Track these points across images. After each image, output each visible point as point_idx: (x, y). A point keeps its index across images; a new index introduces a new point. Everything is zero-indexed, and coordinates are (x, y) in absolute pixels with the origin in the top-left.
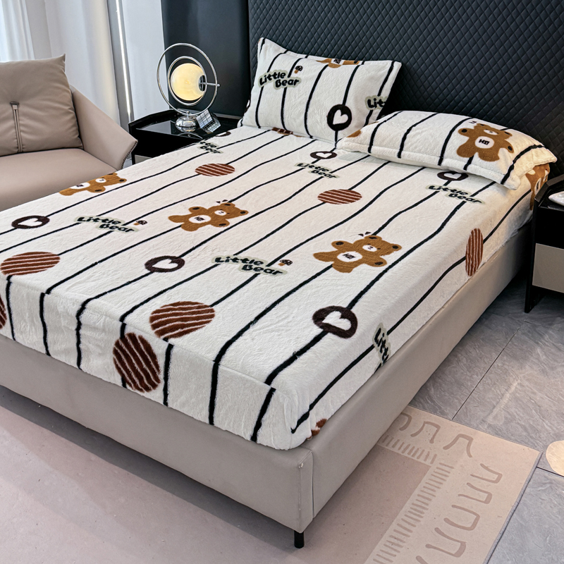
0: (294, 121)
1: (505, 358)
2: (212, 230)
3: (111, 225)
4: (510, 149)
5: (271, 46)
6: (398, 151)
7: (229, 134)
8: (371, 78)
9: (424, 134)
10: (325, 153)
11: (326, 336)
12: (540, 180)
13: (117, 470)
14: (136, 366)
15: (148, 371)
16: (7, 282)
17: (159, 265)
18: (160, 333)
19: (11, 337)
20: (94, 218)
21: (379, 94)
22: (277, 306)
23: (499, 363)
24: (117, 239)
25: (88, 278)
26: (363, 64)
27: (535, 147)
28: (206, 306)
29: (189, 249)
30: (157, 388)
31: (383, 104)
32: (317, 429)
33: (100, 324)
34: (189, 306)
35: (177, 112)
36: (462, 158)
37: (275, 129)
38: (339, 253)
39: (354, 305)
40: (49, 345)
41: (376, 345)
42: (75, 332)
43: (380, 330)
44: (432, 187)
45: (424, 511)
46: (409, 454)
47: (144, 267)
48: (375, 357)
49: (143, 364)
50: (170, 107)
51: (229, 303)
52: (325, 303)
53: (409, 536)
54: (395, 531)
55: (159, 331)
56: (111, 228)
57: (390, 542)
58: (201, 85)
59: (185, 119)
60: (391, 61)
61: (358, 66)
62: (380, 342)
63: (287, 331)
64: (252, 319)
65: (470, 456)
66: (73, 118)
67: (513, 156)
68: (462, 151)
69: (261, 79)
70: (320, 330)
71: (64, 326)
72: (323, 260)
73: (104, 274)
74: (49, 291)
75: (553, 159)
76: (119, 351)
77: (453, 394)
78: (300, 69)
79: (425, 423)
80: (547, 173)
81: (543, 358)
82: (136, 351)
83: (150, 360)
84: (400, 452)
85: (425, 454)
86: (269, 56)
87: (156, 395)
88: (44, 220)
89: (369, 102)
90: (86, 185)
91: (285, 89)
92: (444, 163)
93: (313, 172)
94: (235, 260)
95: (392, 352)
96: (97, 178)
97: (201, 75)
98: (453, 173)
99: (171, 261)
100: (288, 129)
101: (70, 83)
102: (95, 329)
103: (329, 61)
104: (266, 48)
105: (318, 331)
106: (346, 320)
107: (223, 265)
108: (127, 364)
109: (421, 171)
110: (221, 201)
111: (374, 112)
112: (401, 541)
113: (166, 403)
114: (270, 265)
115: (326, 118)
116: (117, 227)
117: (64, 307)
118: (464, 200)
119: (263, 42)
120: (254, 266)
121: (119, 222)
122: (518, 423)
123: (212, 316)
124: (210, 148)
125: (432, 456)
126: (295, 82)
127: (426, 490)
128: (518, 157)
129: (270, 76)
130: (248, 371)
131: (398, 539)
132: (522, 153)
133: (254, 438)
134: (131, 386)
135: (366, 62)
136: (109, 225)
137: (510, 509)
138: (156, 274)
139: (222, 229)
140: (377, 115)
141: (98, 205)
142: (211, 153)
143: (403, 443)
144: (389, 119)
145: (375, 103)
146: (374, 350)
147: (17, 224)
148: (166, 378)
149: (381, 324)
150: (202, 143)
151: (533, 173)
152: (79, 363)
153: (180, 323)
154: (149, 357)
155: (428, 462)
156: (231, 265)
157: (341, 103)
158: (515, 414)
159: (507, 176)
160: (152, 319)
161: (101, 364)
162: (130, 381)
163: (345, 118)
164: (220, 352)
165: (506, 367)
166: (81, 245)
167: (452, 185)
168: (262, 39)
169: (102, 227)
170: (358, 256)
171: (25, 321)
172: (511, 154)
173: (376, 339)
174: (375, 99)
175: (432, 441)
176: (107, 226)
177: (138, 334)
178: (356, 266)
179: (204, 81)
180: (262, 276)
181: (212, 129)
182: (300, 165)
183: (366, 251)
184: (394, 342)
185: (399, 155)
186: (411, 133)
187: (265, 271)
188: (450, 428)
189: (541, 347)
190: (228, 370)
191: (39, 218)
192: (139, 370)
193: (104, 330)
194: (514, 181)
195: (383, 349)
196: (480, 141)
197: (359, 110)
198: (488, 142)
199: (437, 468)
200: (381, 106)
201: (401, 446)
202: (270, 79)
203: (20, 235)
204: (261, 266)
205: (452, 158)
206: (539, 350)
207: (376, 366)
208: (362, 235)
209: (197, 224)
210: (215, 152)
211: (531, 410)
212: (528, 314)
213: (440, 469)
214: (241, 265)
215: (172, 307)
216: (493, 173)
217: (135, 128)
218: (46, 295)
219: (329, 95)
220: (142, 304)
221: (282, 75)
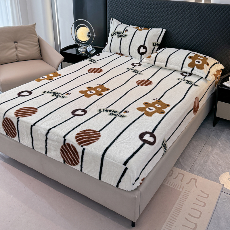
0: (125, 51)
1: (207, 146)
2: (97, 97)
3: (57, 95)
4: (208, 64)
5: (115, 21)
6: (165, 64)
7: (99, 55)
8: (154, 35)
9: (175, 58)
10: (137, 63)
11: (145, 145)
12: (218, 76)
13: (60, 194)
14: (70, 156)
15: (75, 158)
16: (17, 120)
17: (77, 113)
18: (80, 144)
19: (18, 141)
20: (50, 92)
21: (157, 41)
22: (125, 131)
23: (205, 148)
24: (60, 101)
25: (50, 119)
26: (151, 29)
27: (217, 63)
28: (97, 132)
29: (88, 106)
30: (78, 165)
31: (159, 45)
32: (142, 182)
33: (55, 139)
34: (90, 131)
35: (78, 45)
36: (190, 68)
37: (117, 53)
38: (146, 108)
39: (154, 131)
40: (34, 145)
41: (163, 147)
42: (45, 141)
43: (164, 140)
44: (179, 79)
45: (180, 210)
46: (173, 186)
47: (71, 114)
48: (162, 151)
49: (73, 155)
50: (76, 43)
51: (106, 130)
52: (143, 130)
53: (175, 221)
54: (170, 219)
55: (79, 142)
56: (57, 96)
57: (168, 224)
58: (88, 35)
59: (82, 48)
60: (162, 29)
61: (149, 30)
62: (164, 145)
63: (130, 143)
64: (115, 137)
65: (197, 187)
66: (38, 48)
67: (209, 67)
68: (190, 65)
69: (112, 34)
70: (142, 142)
71: (41, 139)
72: (141, 111)
73: (56, 117)
74: (34, 124)
75: (223, 67)
76: (63, 150)
77: (188, 161)
78: (127, 31)
79: (179, 173)
80: (221, 73)
81: (221, 145)
82: (70, 150)
83: (76, 154)
84: (170, 186)
85: (179, 186)
86: (115, 25)
87: (78, 167)
88: (30, 93)
89: (153, 44)
90: (46, 77)
91: (121, 38)
92: (183, 69)
93: (133, 72)
94: (106, 111)
95: (168, 148)
96: (50, 74)
97: (88, 32)
98: (186, 73)
99: (81, 111)
100: (122, 53)
101: (37, 34)
102: (53, 140)
103: (138, 28)
104: (114, 22)
105: (142, 143)
106: (152, 138)
107: (102, 113)
108: (66, 155)
109: (174, 72)
110: (99, 84)
111: (155, 48)
112: (172, 223)
113: (81, 170)
114: (120, 113)
115: (137, 50)
116: (59, 96)
117: (41, 131)
118: (192, 85)
119: (113, 20)
120: (114, 113)
121: (60, 94)
122: (214, 173)
123: (100, 136)
124: (93, 61)
125: (182, 187)
126: (125, 36)
127: (181, 202)
128: (211, 67)
129: (115, 33)
130: (116, 160)
131: (171, 223)
132: (212, 66)
133: (117, 186)
134: (67, 163)
135: (152, 29)
136: (56, 95)
137: (213, 209)
138: (76, 117)
139: (100, 96)
140: (156, 49)
141: (51, 86)
142: (93, 63)
143: (171, 182)
144: (161, 51)
145: (156, 45)
146: (162, 148)
147: (20, 95)
148: (82, 161)
149: (165, 138)
150: (89, 59)
151: (216, 73)
152: (46, 153)
153: (87, 139)
154: (75, 153)
155: (181, 190)
156: (105, 113)
157: (143, 44)
158: (212, 169)
159: (207, 76)
160: (76, 137)
161: (55, 154)
162: (67, 161)
163: (144, 50)
164: (104, 151)
165: (208, 149)
166: (46, 104)
167: (187, 78)
168: (112, 18)
169: (53, 95)
170: (154, 109)
171: (24, 135)
172: (208, 67)
173: (163, 144)
174: (156, 43)
175: (182, 181)
176: (55, 95)
177: (71, 143)
178: (153, 114)
179: (90, 34)
180: (118, 118)
181: (92, 52)
182: (128, 69)
183: (157, 107)
184: (169, 144)
185: (166, 66)
186: (170, 57)
187: (119, 116)
188: (189, 176)
189: (220, 141)
190: (108, 159)
191: (28, 92)
192: (71, 157)
193: (57, 141)
194: (210, 77)
195: (165, 148)
196: (197, 61)
197: (150, 47)
198: (200, 62)
199: (184, 192)
200: (158, 46)
201: (170, 183)
202: (115, 34)
203: (21, 99)
204: (117, 113)
205: (186, 68)
206: (219, 142)
207: (162, 154)
208: (154, 100)
209: (90, 94)
210: (95, 63)
211: (218, 167)
212: (214, 127)
213: (185, 193)
214: (109, 113)
215: (84, 132)
216: (202, 74)
217: (62, 52)
218: (33, 126)
219: (138, 41)
220: (72, 130)
221: (120, 33)
